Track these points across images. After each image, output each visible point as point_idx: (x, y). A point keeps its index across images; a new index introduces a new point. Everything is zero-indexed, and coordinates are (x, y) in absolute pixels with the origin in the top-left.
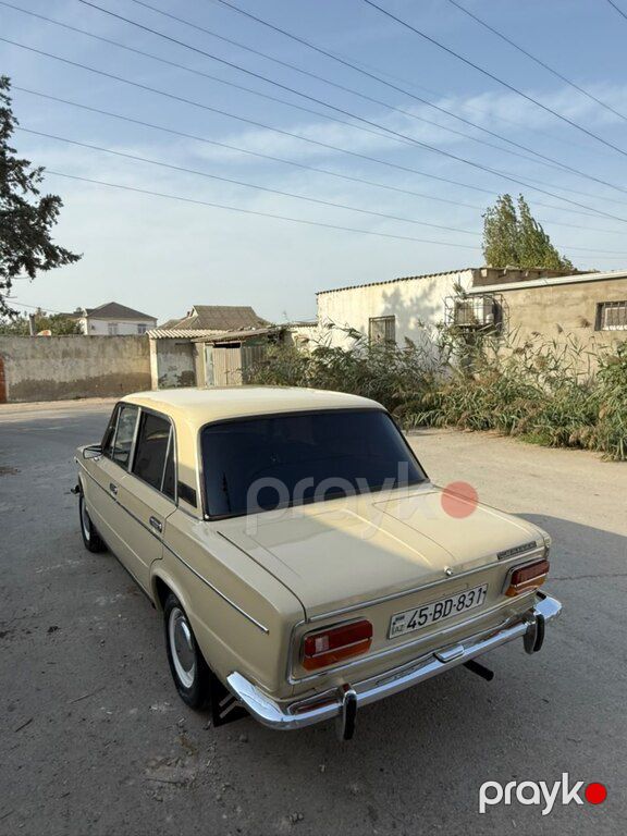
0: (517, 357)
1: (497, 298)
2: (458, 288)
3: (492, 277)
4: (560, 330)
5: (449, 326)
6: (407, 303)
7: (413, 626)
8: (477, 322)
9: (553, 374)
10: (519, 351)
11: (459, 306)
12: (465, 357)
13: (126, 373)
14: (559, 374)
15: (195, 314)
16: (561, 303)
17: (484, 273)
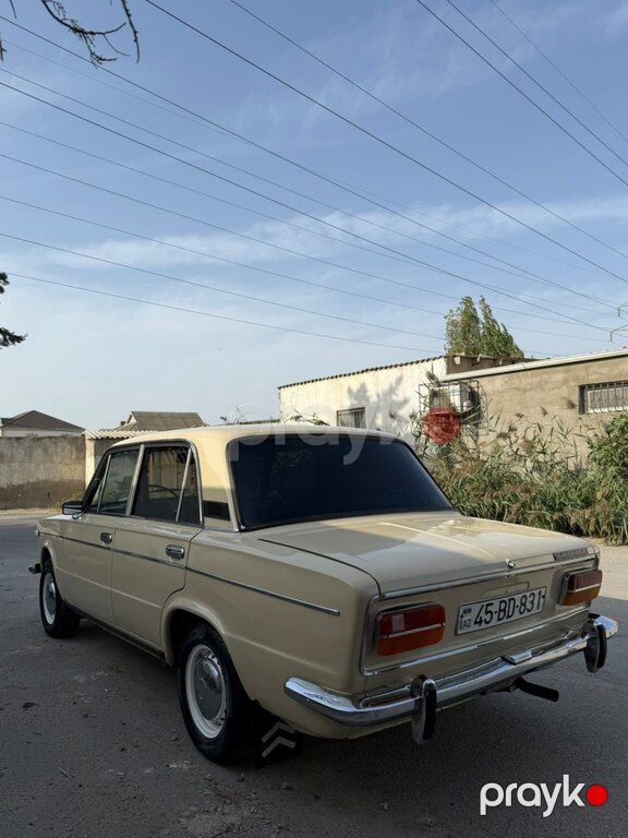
0: (501, 442)
1: (474, 384)
2: (431, 377)
3: (466, 364)
4: (545, 413)
5: (425, 414)
6: (374, 399)
7: (480, 622)
8: (454, 409)
9: (541, 458)
10: (503, 436)
11: (434, 394)
12: (444, 446)
13: (57, 480)
14: (548, 458)
15: (133, 421)
16: (541, 386)
17: (457, 360)
